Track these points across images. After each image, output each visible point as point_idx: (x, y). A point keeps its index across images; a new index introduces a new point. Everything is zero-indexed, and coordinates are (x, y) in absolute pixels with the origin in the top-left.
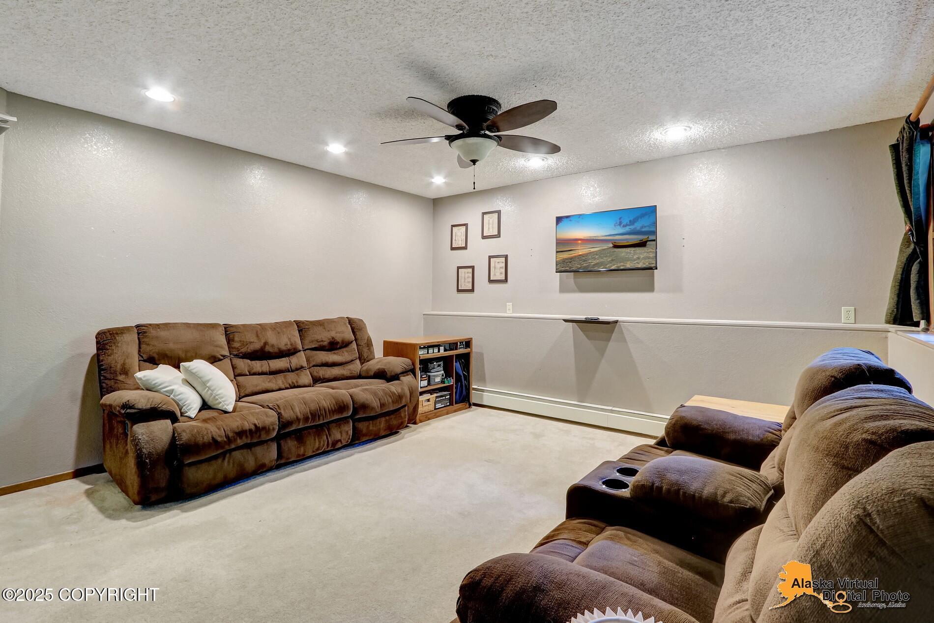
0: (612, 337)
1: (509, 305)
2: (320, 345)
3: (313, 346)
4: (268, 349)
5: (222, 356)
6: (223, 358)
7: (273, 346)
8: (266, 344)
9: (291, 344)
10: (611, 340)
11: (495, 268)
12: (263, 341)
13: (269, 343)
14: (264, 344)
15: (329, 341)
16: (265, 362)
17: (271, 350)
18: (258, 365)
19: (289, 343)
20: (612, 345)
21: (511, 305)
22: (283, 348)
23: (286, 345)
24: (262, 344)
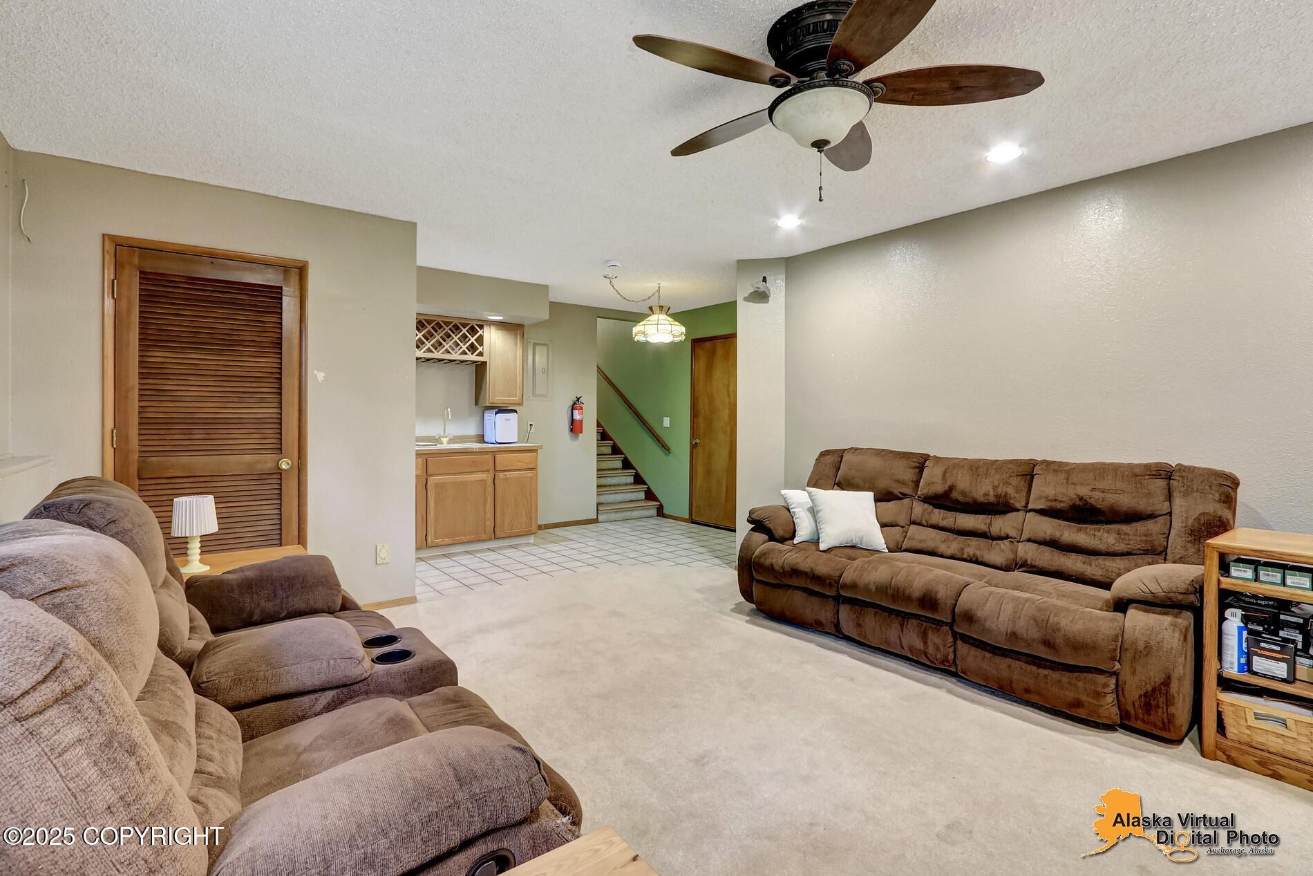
2: (1051, 507)
3: (1040, 507)
4: (955, 495)
5: (901, 493)
6: (902, 496)
7: (963, 493)
8: (951, 488)
9: (996, 496)
12: (949, 483)
13: (958, 487)
14: (949, 487)
15: (1071, 503)
16: (949, 514)
17: (960, 498)
18: (938, 516)
19: (992, 493)
22: (981, 499)
23: (986, 495)
24: (947, 487)
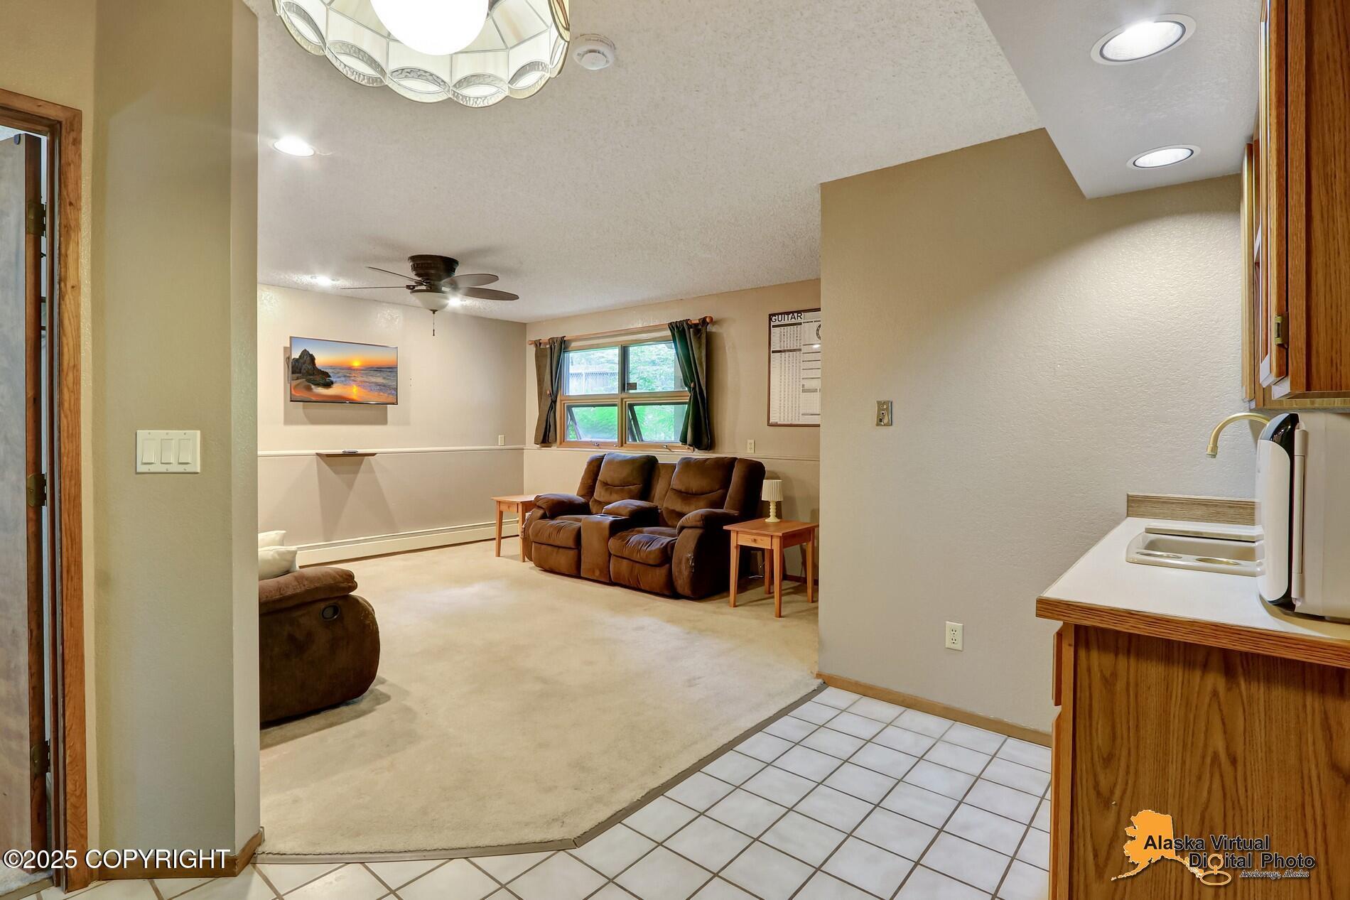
0: (361, 469)
10: (360, 472)
20: (360, 476)
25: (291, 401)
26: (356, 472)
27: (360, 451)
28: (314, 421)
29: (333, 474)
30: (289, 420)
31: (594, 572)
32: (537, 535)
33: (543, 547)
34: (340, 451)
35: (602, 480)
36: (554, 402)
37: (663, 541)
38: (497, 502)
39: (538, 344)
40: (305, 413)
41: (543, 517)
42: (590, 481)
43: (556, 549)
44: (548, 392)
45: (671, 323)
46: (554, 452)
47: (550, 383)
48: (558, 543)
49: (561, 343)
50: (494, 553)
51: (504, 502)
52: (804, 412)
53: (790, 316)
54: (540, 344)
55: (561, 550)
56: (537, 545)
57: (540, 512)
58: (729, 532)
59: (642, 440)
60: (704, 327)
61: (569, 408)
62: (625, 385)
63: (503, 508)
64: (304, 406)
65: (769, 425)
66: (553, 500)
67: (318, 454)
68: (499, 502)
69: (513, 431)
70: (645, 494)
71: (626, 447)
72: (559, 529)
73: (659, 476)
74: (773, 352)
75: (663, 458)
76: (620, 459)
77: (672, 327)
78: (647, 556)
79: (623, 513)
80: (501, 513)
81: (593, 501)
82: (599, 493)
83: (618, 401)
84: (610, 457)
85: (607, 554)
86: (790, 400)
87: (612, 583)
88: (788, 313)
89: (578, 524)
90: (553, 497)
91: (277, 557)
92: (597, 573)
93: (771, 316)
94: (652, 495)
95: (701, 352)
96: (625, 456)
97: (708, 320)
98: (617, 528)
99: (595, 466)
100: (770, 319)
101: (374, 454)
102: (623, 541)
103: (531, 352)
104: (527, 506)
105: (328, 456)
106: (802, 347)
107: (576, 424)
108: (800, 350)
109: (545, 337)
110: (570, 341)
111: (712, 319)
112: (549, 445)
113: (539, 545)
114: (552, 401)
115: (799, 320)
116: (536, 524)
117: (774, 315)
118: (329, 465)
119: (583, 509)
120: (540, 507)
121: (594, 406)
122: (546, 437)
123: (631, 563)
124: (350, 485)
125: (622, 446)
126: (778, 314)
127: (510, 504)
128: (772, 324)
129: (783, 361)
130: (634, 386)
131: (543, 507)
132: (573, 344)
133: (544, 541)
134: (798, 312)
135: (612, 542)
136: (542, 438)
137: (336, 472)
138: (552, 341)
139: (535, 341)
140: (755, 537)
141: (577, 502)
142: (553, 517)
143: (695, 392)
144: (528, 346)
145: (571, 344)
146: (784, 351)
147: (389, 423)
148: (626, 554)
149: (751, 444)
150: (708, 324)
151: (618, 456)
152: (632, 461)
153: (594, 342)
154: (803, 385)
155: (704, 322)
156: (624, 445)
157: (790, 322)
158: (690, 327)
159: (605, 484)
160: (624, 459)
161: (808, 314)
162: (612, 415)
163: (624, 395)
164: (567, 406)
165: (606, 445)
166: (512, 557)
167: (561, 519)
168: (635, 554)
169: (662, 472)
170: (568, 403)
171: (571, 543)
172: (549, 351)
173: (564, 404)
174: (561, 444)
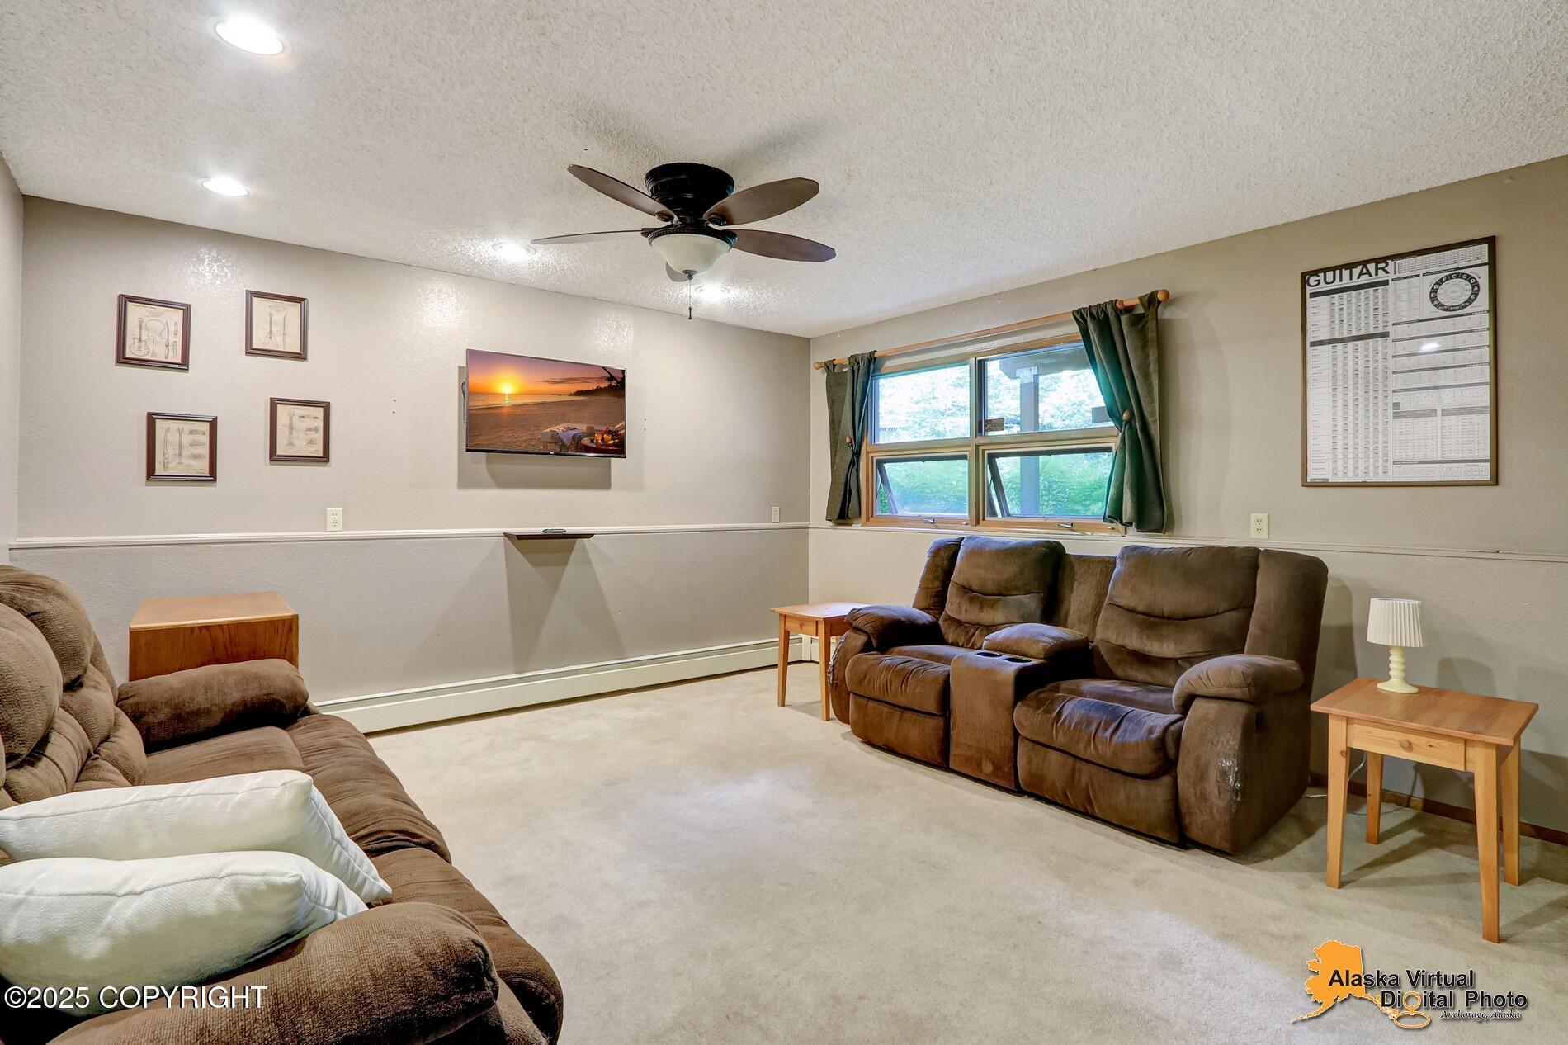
0: (571, 558)
1: (335, 513)
10: (569, 563)
11: (291, 428)
20: (570, 569)
21: (341, 514)
25: (468, 450)
26: (565, 563)
27: (570, 530)
28: (503, 483)
29: (529, 566)
30: (466, 481)
31: (979, 765)
32: (861, 682)
33: (871, 704)
34: (539, 530)
35: (961, 582)
36: (857, 454)
37: (1149, 724)
38: (780, 615)
39: (830, 367)
40: (489, 471)
41: (867, 648)
42: (937, 583)
43: (897, 713)
44: (848, 440)
45: (1078, 311)
46: (855, 532)
47: (850, 425)
48: (903, 701)
49: (869, 362)
50: (774, 697)
51: (794, 617)
52: (1397, 458)
53: (1356, 271)
54: (834, 366)
55: (908, 714)
56: (860, 700)
57: (861, 639)
58: (1324, 718)
59: (1009, 515)
60: (1152, 310)
61: (880, 463)
62: (982, 424)
63: (790, 625)
64: (487, 456)
65: (1306, 484)
66: (882, 618)
67: (506, 535)
68: (784, 617)
69: (793, 501)
70: (1051, 612)
71: (984, 526)
72: (905, 676)
73: (1073, 579)
74: (1313, 344)
75: (1074, 546)
76: (996, 546)
77: (1082, 317)
78: (1115, 754)
79: (1032, 652)
80: (787, 634)
81: (945, 620)
82: (954, 605)
83: (969, 451)
84: (973, 543)
85: (1010, 733)
86: (1361, 436)
87: (1018, 791)
88: (1350, 266)
89: (941, 669)
90: (881, 613)
91: (238, 906)
92: (988, 768)
93: (1304, 278)
94: (1063, 613)
95: (1147, 356)
96: (1004, 543)
97: (1160, 296)
98: (1028, 683)
99: (945, 559)
100: (1304, 282)
101: (589, 536)
102: (1047, 712)
103: (819, 380)
104: (835, 626)
105: (521, 537)
106: (1390, 329)
107: (890, 490)
108: (1385, 335)
109: (842, 355)
110: (884, 358)
111: (1167, 294)
112: (849, 522)
113: (865, 701)
114: (854, 454)
115: (1382, 276)
116: (856, 662)
117: (1315, 273)
118: (522, 551)
119: (930, 634)
120: (857, 630)
121: (924, 460)
122: (844, 511)
123: (1070, 761)
124: (555, 585)
125: (978, 523)
126: (1325, 271)
127: (803, 621)
128: (1309, 290)
129: (1340, 358)
130: (999, 424)
131: (867, 630)
132: (888, 364)
133: (876, 694)
134: (1384, 259)
135: (1020, 711)
136: (838, 511)
137: (534, 564)
138: (854, 361)
139: (826, 364)
140: (1412, 738)
141: (920, 622)
142: (884, 649)
143: (1132, 428)
144: (812, 369)
145: (883, 365)
146: (1341, 340)
147: (612, 487)
148: (1060, 740)
149: (1259, 521)
150: (1159, 302)
151: (989, 541)
152: (1020, 551)
153: (924, 359)
154: (1396, 405)
155: (1151, 301)
156: (981, 522)
157: (1355, 282)
158: (1118, 313)
159: (966, 590)
160: (1004, 547)
161: (1404, 263)
162: (957, 474)
163: (980, 440)
164: (877, 460)
165: (957, 522)
166: (804, 708)
167: (900, 653)
168: (1082, 746)
169: (1080, 571)
170: (878, 456)
171: (931, 705)
172: (849, 376)
173: (872, 457)
174: (868, 519)
